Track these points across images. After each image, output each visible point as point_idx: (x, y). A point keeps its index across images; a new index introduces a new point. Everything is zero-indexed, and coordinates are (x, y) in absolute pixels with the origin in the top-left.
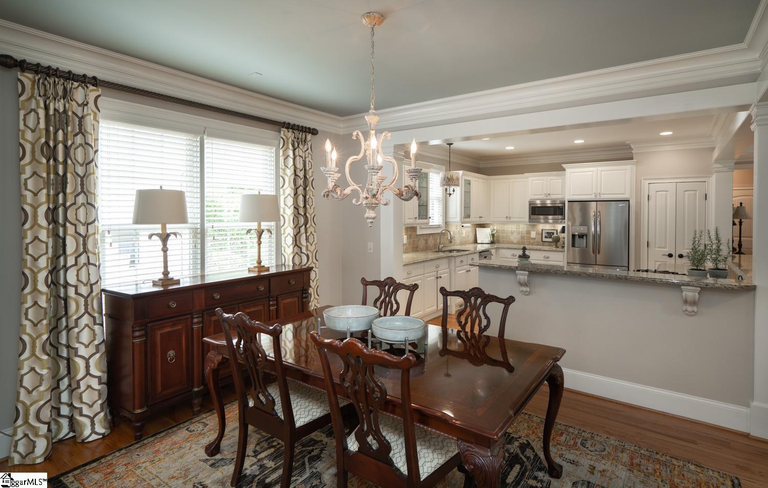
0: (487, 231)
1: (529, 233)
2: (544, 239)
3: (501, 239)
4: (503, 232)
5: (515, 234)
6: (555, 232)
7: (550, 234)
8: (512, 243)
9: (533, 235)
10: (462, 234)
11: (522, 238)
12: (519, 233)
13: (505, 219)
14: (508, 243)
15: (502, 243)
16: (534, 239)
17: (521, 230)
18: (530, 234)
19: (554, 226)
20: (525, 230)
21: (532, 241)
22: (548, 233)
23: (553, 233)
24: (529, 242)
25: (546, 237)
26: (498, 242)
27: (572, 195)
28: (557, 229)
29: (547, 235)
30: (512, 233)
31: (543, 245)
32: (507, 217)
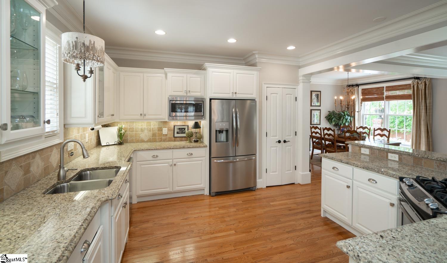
0: (114, 130)
1: (160, 129)
2: (176, 135)
3: (129, 138)
4: (132, 130)
5: (146, 131)
6: (186, 128)
7: (182, 130)
8: (143, 141)
9: (165, 131)
10: (85, 138)
11: (154, 135)
12: (150, 131)
13: (139, 117)
14: (138, 141)
15: (130, 142)
16: (166, 135)
17: (152, 127)
18: (162, 130)
19: (185, 122)
20: (157, 127)
21: (163, 138)
22: (179, 129)
23: (184, 129)
24: (161, 138)
25: (178, 133)
26: (126, 141)
27: (214, 93)
28: (187, 124)
29: (178, 131)
30: (142, 130)
31: (175, 141)
32: (141, 115)
